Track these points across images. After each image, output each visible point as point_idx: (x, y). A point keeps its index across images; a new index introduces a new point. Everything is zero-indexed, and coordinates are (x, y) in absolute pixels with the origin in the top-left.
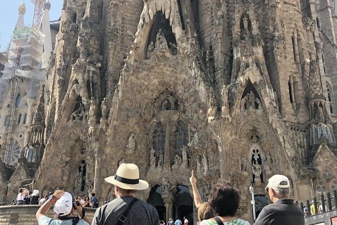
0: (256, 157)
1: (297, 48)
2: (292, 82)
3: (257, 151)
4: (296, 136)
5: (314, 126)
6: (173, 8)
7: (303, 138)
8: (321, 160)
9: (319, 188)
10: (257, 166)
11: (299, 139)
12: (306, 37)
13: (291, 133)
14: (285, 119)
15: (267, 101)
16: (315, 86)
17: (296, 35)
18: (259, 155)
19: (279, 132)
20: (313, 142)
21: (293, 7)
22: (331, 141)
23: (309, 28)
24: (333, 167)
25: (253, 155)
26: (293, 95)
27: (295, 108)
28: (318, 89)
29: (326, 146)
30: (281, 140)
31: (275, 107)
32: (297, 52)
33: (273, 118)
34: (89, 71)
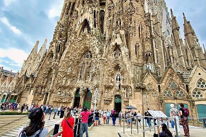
0: (118, 78)
1: (141, 32)
2: (137, 45)
3: (119, 75)
4: (136, 68)
5: (145, 64)
6: (91, 17)
7: (140, 70)
8: (147, 80)
9: (145, 93)
10: (118, 82)
11: (137, 70)
12: (146, 28)
13: (134, 67)
14: (132, 61)
15: (123, 52)
16: (147, 47)
17: (141, 27)
18: (120, 77)
19: (127, 66)
20: (144, 72)
21: (140, 16)
22: (153, 71)
23: (147, 25)
24: (153, 84)
25: (117, 77)
26: (137, 51)
27: (138, 57)
28: (149, 48)
29: (150, 74)
30: (128, 69)
31: (127, 55)
32: (141, 34)
33: (125, 60)
34: (58, 42)
